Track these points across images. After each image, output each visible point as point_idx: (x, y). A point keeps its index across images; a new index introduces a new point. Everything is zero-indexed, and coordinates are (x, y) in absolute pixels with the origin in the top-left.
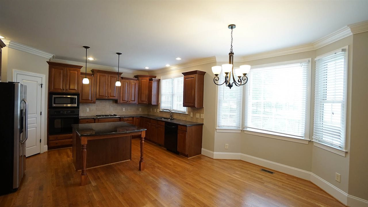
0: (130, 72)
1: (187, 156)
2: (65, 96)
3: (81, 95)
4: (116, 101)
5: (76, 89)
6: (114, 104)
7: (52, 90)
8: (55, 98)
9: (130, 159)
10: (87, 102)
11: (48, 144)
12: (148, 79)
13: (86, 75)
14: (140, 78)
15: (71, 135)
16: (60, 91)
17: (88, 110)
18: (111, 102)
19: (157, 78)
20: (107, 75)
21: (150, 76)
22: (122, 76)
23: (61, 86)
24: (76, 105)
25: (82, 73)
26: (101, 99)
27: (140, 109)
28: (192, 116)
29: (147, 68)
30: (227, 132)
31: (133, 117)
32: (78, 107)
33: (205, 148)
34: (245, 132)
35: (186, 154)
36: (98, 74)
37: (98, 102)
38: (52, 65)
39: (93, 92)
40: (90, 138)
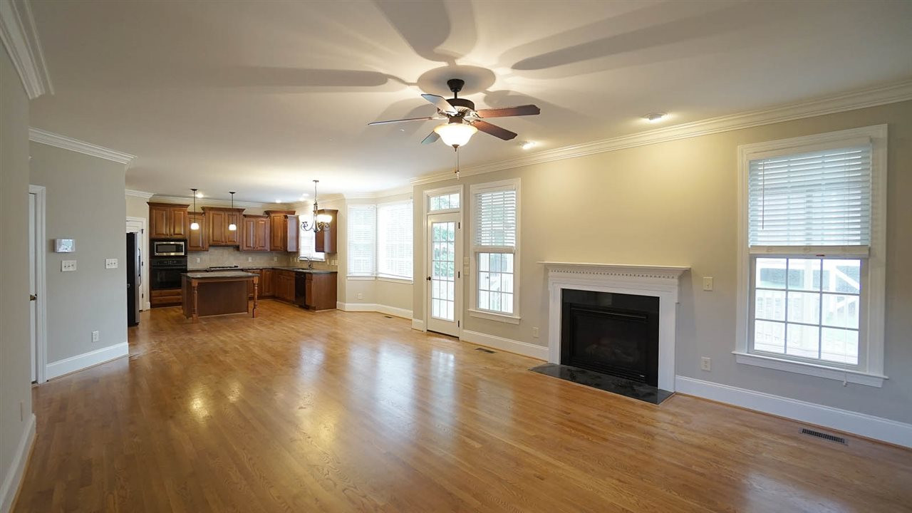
0: (259, 206)
1: (314, 309)
2: (165, 243)
3: (188, 242)
4: (237, 248)
5: (182, 233)
6: (236, 252)
7: (154, 236)
8: (157, 245)
9: (248, 311)
10: (198, 250)
11: (150, 301)
12: (282, 215)
13: (194, 216)
14: (272, 215)
15: (179, 290)
16: (163, 237)
17: (199, 260)
18: (231, 249)
19: (296, 214)
20: (223, 213)
21: (285, 212)
22: (244, 213)
23: (164, 230)
24: (183, 254)
25: (189, 213)
26: (216, 245)
27: (275, 259)
28: (328, 263)
29: (278, 201)
30: (359, 279)
31: (261, 270)
32: (185, 257)
33: (341, 301)
34: (379, 279)
35: (313, 305)
36: (211, 213)
37: (211, 250)
38: (153, 206)
39: (204, 237)
40: (201, 281)
